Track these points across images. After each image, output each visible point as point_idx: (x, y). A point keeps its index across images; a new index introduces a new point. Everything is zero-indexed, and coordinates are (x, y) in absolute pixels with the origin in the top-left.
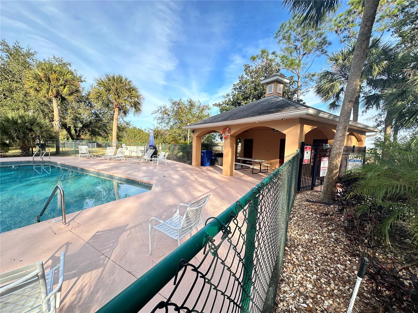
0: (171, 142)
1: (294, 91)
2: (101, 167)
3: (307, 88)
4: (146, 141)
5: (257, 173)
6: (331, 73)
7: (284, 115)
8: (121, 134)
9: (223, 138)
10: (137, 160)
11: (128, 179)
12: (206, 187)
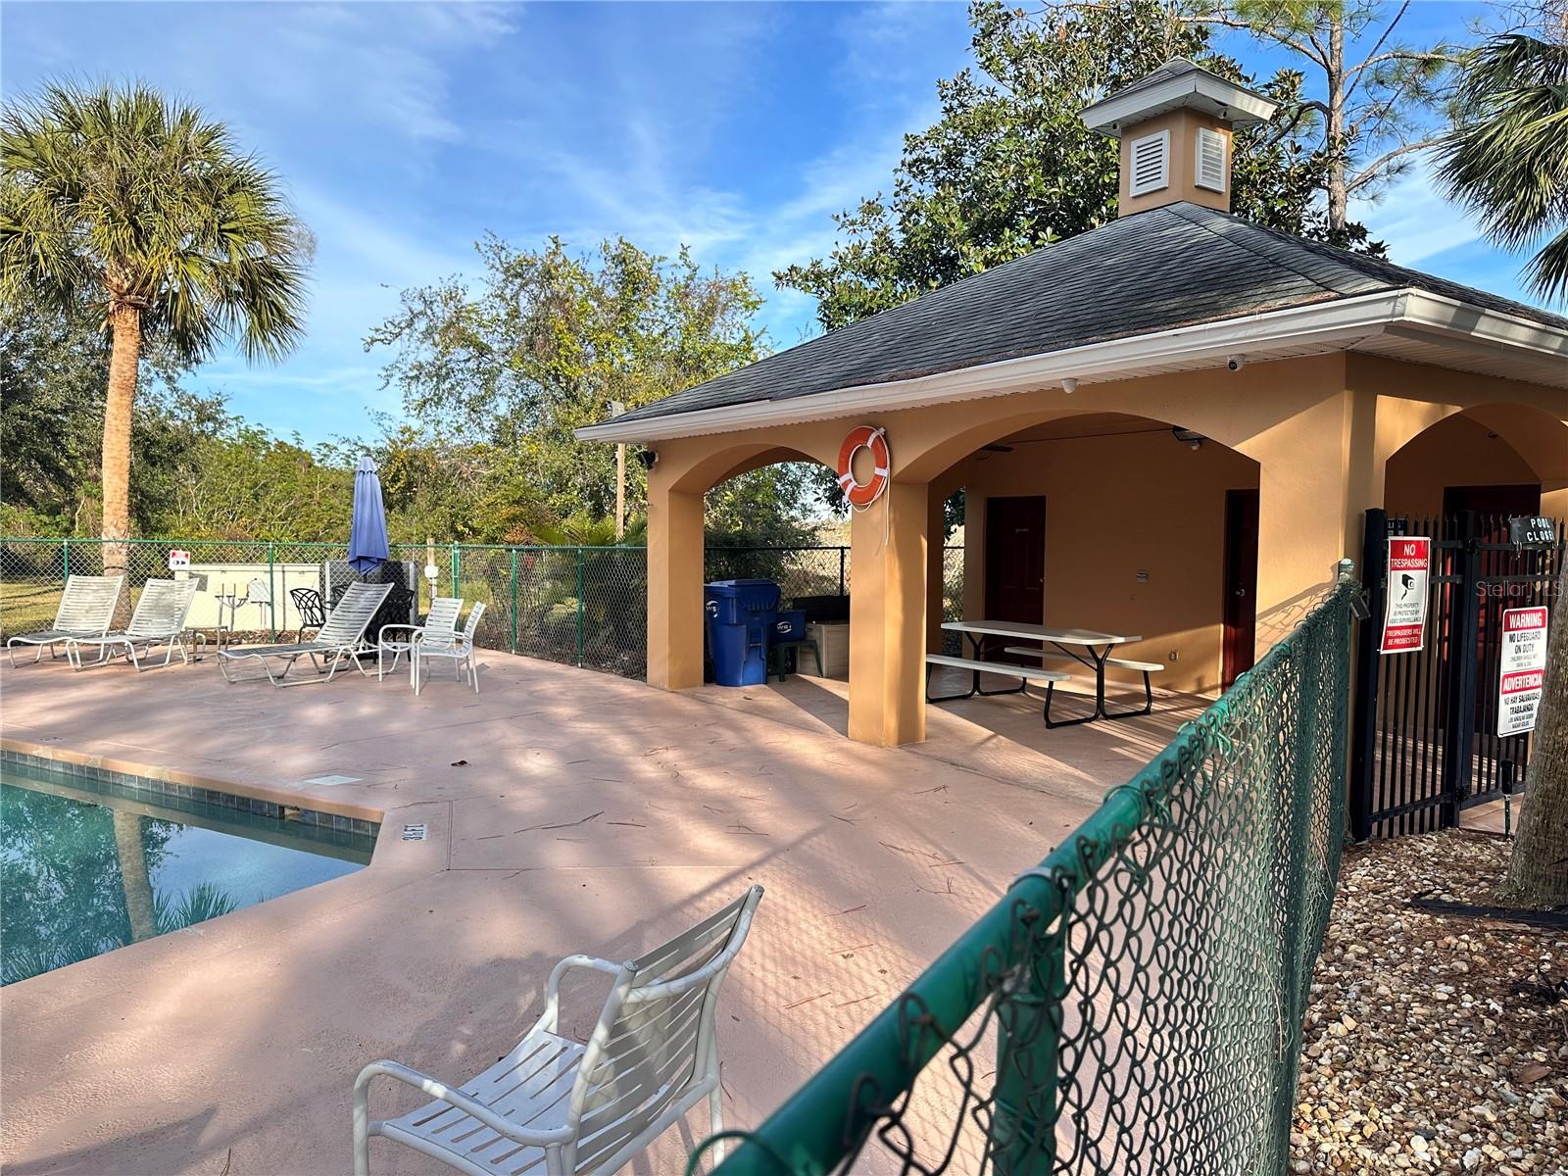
0: (503, 530)
1: (1308, 171)
3: (1391, 146)
4: (329, 526)
5: (1079, 722)
6: (1541, 48)
7: (1241, 334)
8: (159, 482)
9: (845, 499)
10: (272, 658)
11: (212, 794)
12: (741, 828)
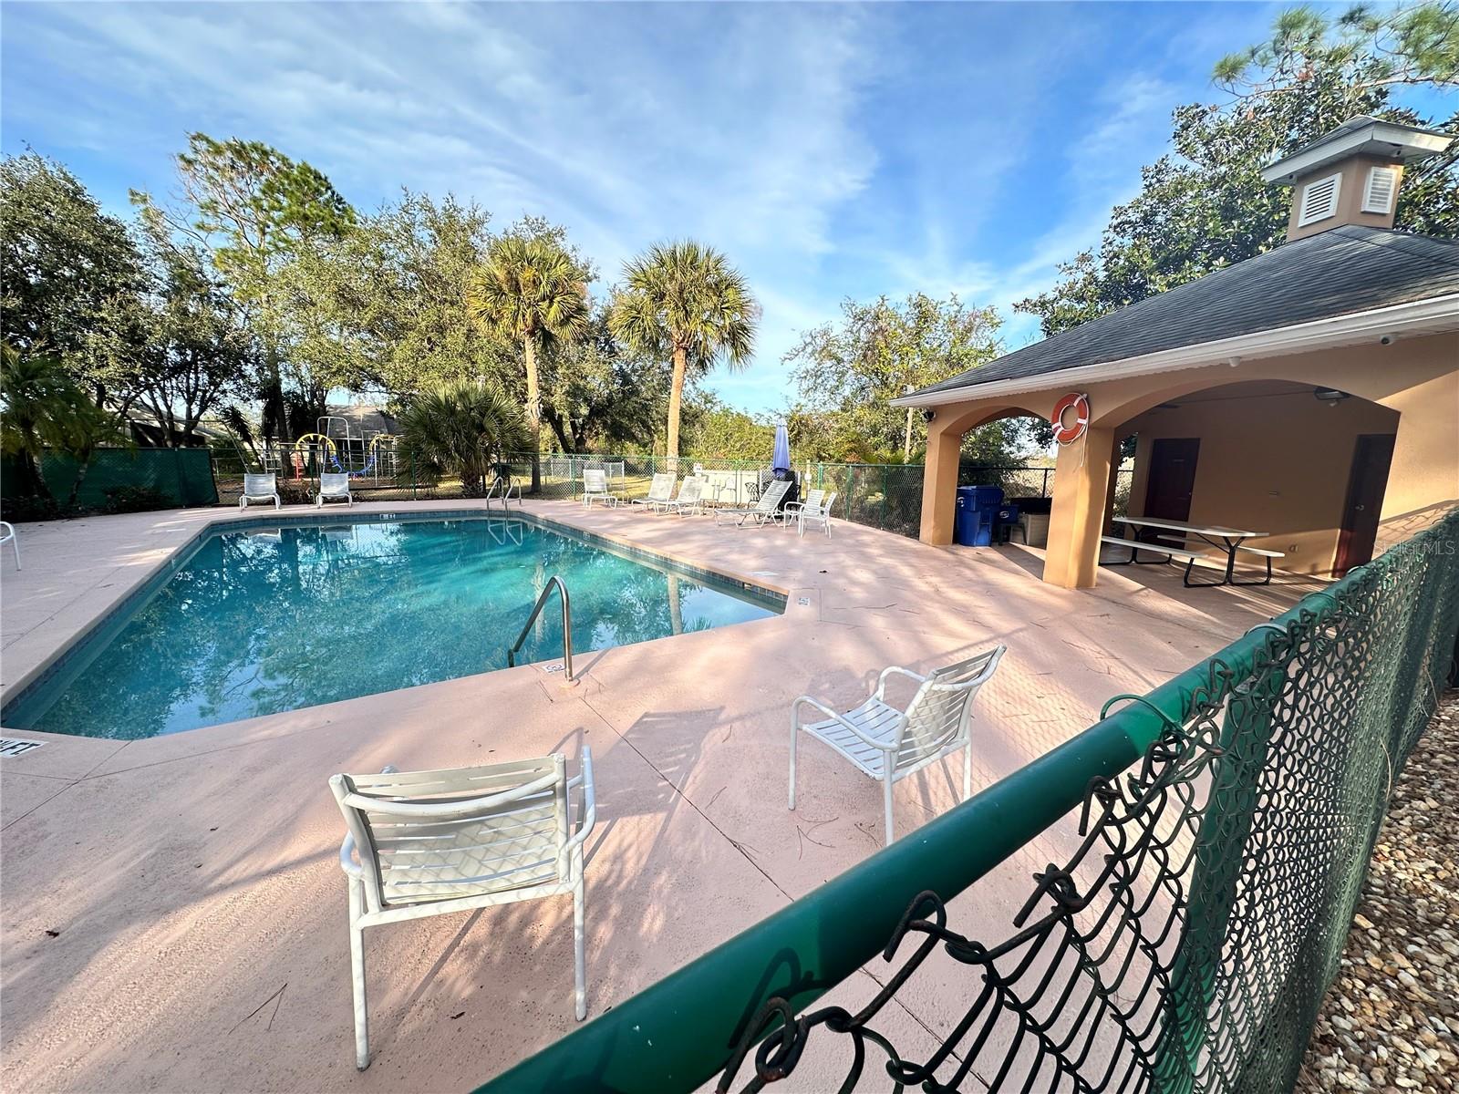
0: (845, 456)
2: (640, 532)
5: (1210, 585)
7: (1396, 318)
8: (689, 432)
9: (1052, 438)
10: (737, 515)
12: (978, 623)
